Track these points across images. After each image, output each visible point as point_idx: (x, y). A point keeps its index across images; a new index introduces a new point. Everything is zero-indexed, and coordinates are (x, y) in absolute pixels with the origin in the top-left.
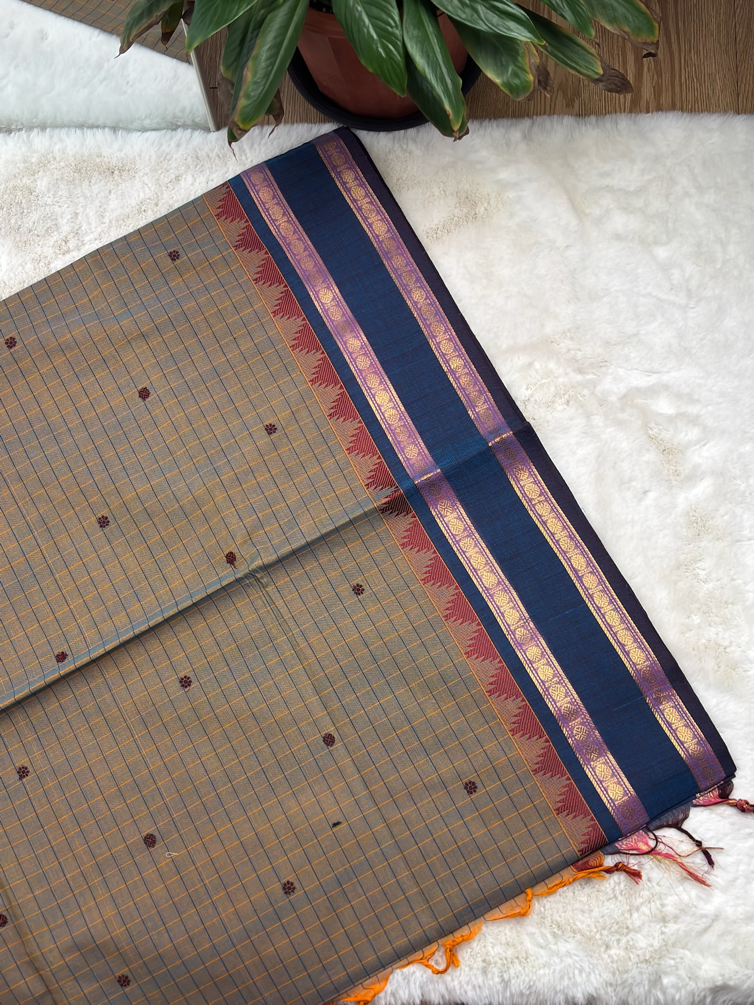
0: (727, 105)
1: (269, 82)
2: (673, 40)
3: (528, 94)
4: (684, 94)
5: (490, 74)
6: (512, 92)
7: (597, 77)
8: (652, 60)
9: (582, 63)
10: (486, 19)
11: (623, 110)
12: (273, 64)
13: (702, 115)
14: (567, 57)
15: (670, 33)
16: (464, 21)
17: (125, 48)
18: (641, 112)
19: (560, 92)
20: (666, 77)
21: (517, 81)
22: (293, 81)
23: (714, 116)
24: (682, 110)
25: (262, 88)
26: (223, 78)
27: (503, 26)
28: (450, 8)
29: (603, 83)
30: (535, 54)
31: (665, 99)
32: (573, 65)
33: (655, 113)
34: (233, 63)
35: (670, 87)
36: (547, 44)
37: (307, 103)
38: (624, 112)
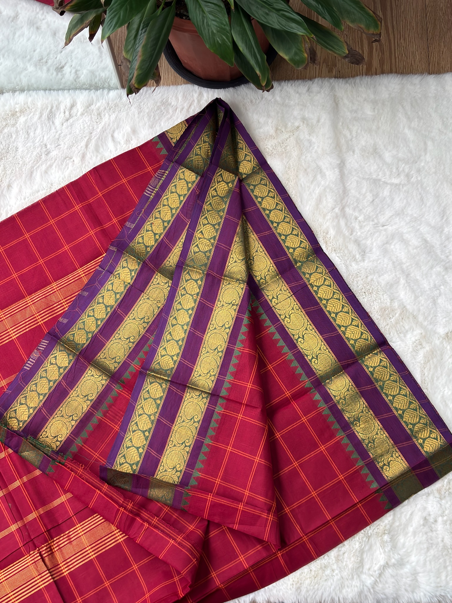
0: (423, 69)
1: (152, 60)
2: (390, 32)
3: (304, 65)
4: (397, 63)
5: (282, 54)
6: (295, 64)
7: (344, 55)
8: (378, 44)
9: (335, 47)
10: (279, 22)
11: (361, 73)
12: (154, 49)
13: (409, 75)
14: (327, 44)
15: (388, 28)
16: (265, 23)
17: (68, 42)
18: (372, 75)
19: (324, 64)
20: (387, 54)
21: (297, 58)
22: (167, 60)
23: (416, 76)
24: (396, 72)
25: (148, 63)
26: (125, 58)
27: (288, 26)
28: (257, 15)
29: (349, 59)
30: (307, 42)
31: (386, 67)
32: (331, 48)
33: (381, 75)
34: (130, 49)
35: (389, 61)
36: (314, 37)
37: (176, 74)
38: (362, 75)
